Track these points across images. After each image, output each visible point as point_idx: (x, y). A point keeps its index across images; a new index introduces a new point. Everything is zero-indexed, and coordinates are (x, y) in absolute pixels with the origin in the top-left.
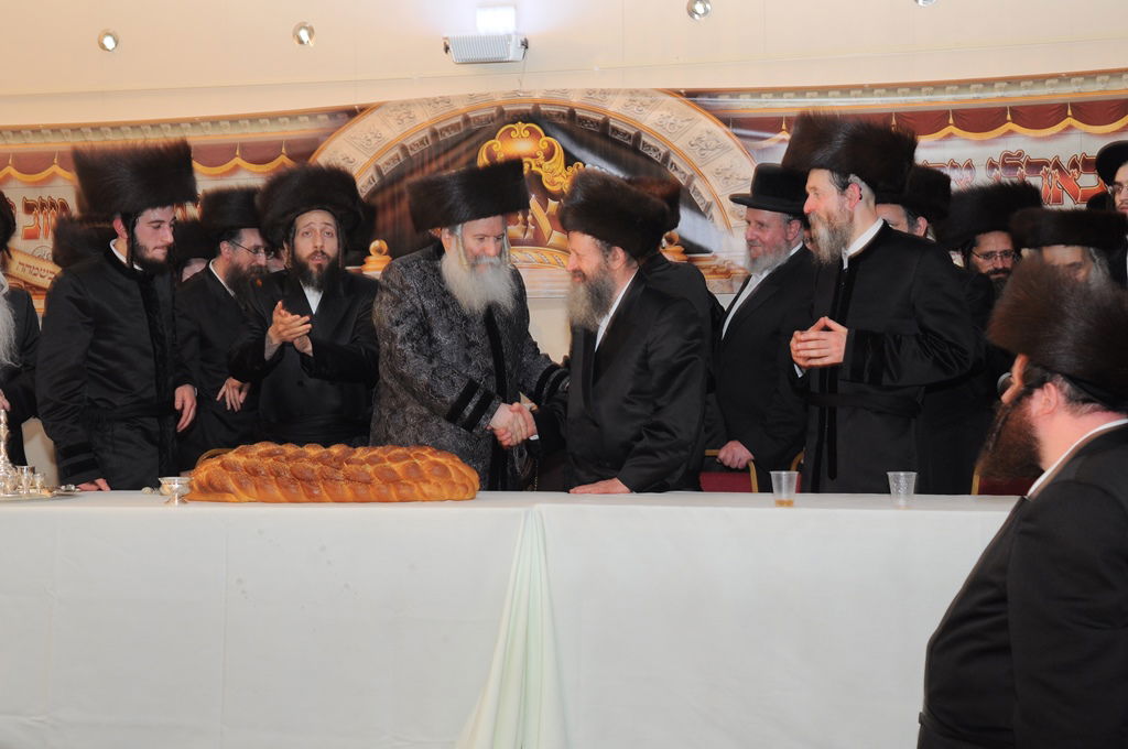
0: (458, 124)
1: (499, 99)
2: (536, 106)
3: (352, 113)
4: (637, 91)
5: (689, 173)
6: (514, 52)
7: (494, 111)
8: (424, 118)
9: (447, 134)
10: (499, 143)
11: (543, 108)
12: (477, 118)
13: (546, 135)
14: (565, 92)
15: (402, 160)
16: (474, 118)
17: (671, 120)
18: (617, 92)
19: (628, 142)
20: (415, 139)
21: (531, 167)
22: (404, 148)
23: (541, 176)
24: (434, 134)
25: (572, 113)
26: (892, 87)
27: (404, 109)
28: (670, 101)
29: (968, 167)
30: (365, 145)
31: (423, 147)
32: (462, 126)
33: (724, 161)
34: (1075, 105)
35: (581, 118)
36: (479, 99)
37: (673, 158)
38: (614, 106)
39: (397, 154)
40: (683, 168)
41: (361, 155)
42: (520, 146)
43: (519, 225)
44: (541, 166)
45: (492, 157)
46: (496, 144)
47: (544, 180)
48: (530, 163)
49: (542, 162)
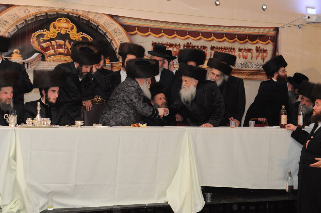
0: (44, 15)
1: (57, 9)
2: (68, 13)
3: (8, 6)
4: (98, 13)
5: (111, 39)
7: (55, 13)
8: (33, 11)
9: (40, 18)
10: (57, 23)
11: (70, 14)
12: (50, 14)
14: (77, 10)
15: (25, 24)
16: (49, 14)
17: (107, 23)
18: (92, 12)
19: (95, 28)
20: (30, 18)
21: (66, 32)
22: (26, 21)
24: (36, 17)
25: (79, 16)
26: (162, 22)
27: (26, 8)
28: (106, 17)
29: (179, 46)
30: (13, 18)
31: (32, 21)
32: (45, 16)
33: (121, 36)
34: (202, 33)
35: (82, 19)
36: (51, 9)
37: (107, 34)
38: (91, 17)
39: (24, 22)
40: (109, 37)
41: (11, 21)
42: (63, 25)
43: (63, 49)
44: (69, 32)
45: (55, 27)
46: (56, 23)
47: (70, 36)
48: (66, 30)
49: (70, 31)
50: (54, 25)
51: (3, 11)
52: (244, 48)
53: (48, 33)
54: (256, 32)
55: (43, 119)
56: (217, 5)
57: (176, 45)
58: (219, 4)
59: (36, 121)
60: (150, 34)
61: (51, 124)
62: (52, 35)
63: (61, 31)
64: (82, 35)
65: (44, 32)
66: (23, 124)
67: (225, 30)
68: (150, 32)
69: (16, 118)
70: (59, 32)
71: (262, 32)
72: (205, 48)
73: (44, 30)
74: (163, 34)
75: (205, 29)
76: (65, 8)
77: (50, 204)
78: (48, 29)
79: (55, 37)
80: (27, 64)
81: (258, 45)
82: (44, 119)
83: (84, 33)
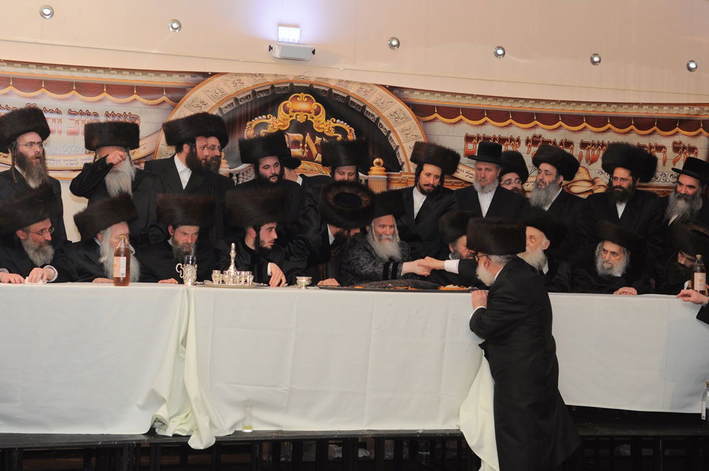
0: (268, 90)
1: (291, 79)
2: (311, 85)
3: (206, 75)
4: (365, 84)
5: (388, 130)
7: (288, 85)
8: (249, 83)
9: (261, 95)
10: (290, 102)
11: (315, 87)
12: (278, 88)
13: (317, 102)
14: (327, 79)
17: (382, 101)
18: (355, 82)
19: (359, 110)
20: (243, 95)
22: (236, 100)
23: (312, 123)
24: (254, 93)
25: (330, 90)
26: (485, 97)
27: (237, 78)
28: (380, 90)
29: (518, 140)
30: (214, 96)
31: (247, 101)
32: (270, 91)
33: (407, 125)
34: (562, 116)
35: (335, 94)
36: (281, 78)
37: (381, 121)
38: (353, 90)
39: (232, 103)
40: (386, 127)
41: (212, 101)
42: (302, 106)
43: (301, 149)
44: (313, 118)
45: (287, 112)
47: (314, 125)
48: (307, 116)
49: (314, 116)
50: (285, 105)
51: (198, 84)
52: (648, 145)
53: (275, 120)
54: (674, 112)
55: (238, 273)
56: (594, 63)
57: (512, 140)
58: (599, 62)
59: (227, 276)
60: (461, 120)
61: (254, 281)
62: (282, 124)
63: (298, 116)
64: (335, 123)
65: (267, 119)
66: (207, 282)
67: (610, 111)
68: (461, 117)
69: (195, 271)
70: (294, 118)
71: (686, 112)
72: (569, 144)
73: (268, 116)
74: (486, 118)
75: (569, 110)
76: (307, 75)
77: (247, 423)
78: (276, 115)
79: (287, 128)
80: (237, 175)
81: (677, 139)
82: (240, 274)
83: (338, 121)
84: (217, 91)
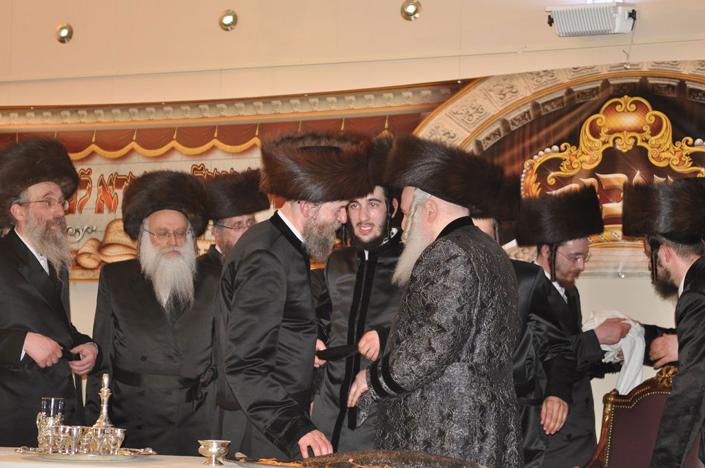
0: (561, 98)
1: (605, 72)
2: (644, 78)
3: (455, 88)
6: (621, 23)
7: (599, 85)
8: (526, 91)
9: (549, 109)
10: (603, 117)
11: (651, 81)
12: (581, 91)
13: (654, 109)
14: (675, 63)
15: (502, 136)
16: (577, 92)
20: (517, 114)
21: (636, 143)
22: (504, 122)
23: (646, 151)
24: (536, 106)
25: (682, 83)
27: (506, 84)
30: (466, 120)
31: (525, 122)
32: (565, 100)
35: (693, 91)
36: (584, 73)
39: (498, 129)
41: (463, 130)
42: (625, 121)
43: (622, 202)
44: (647, 141)
46: (601, 119)
47: (650, 155)
48: (635, 138)
49: (648, 137)
50: (594, 122)
53: (575, 153)
62: (586, 158)
63: (618, 141)
64: (693, 145)
65: (560, 151)
70: (611, 145)
73: (563, 146)
76: (633, 60)
78: (577, 144)
79: (596, 164)
83: (699, 141)
84: (471, 111)
